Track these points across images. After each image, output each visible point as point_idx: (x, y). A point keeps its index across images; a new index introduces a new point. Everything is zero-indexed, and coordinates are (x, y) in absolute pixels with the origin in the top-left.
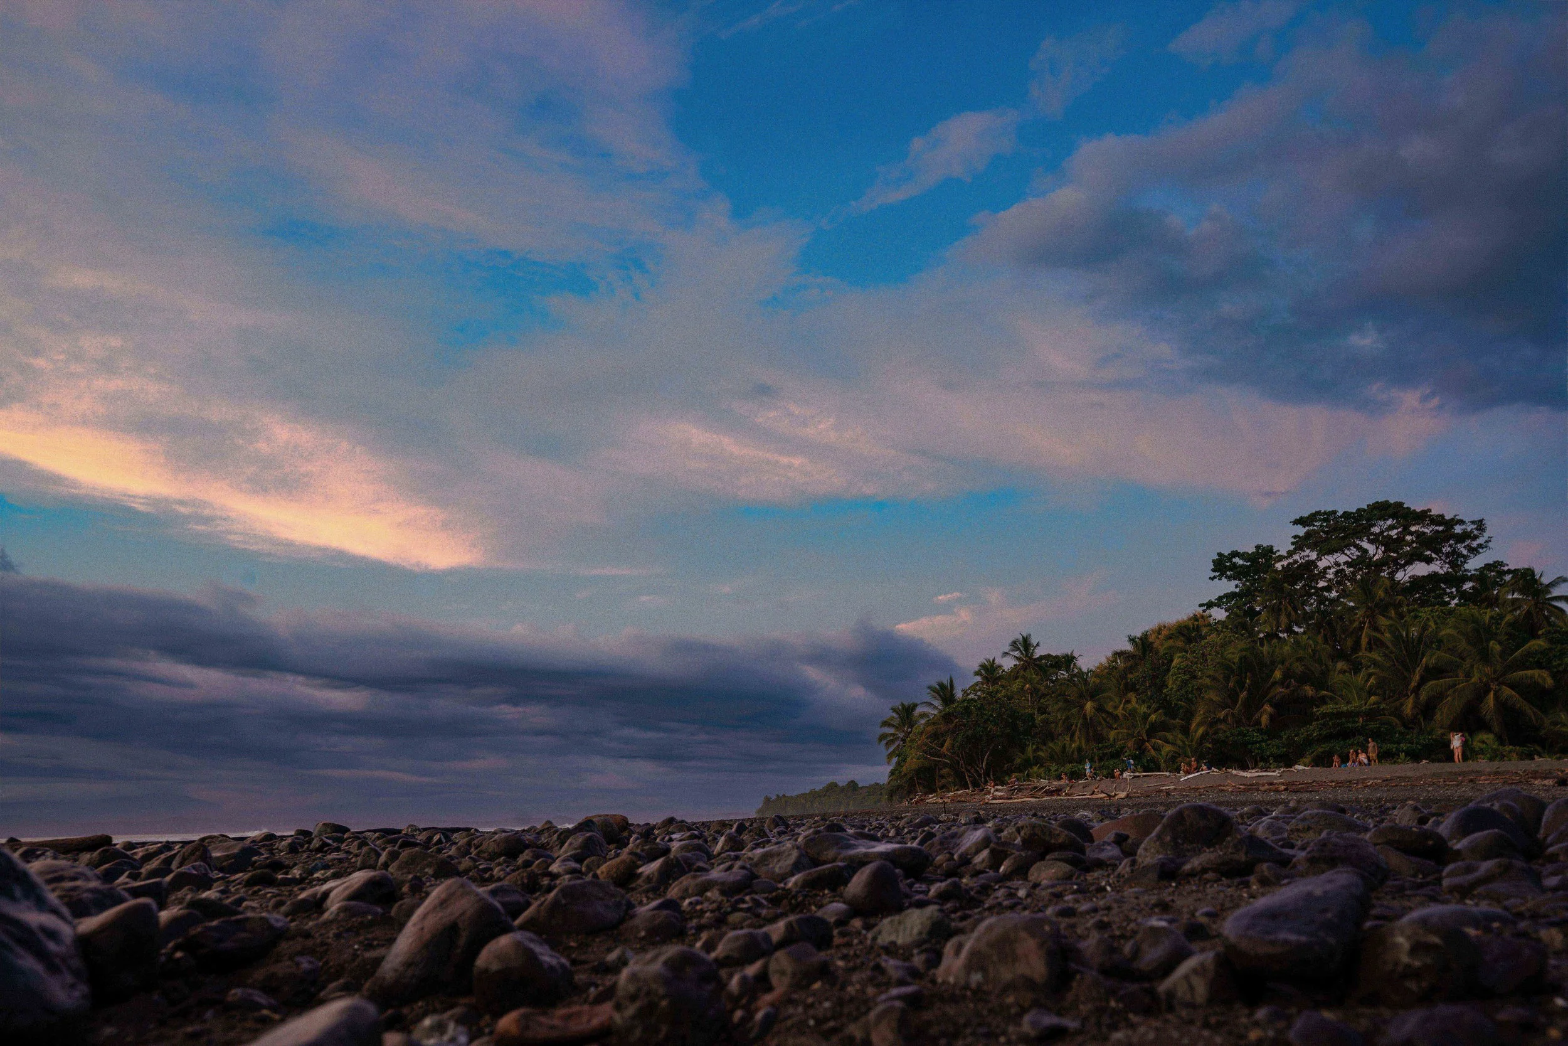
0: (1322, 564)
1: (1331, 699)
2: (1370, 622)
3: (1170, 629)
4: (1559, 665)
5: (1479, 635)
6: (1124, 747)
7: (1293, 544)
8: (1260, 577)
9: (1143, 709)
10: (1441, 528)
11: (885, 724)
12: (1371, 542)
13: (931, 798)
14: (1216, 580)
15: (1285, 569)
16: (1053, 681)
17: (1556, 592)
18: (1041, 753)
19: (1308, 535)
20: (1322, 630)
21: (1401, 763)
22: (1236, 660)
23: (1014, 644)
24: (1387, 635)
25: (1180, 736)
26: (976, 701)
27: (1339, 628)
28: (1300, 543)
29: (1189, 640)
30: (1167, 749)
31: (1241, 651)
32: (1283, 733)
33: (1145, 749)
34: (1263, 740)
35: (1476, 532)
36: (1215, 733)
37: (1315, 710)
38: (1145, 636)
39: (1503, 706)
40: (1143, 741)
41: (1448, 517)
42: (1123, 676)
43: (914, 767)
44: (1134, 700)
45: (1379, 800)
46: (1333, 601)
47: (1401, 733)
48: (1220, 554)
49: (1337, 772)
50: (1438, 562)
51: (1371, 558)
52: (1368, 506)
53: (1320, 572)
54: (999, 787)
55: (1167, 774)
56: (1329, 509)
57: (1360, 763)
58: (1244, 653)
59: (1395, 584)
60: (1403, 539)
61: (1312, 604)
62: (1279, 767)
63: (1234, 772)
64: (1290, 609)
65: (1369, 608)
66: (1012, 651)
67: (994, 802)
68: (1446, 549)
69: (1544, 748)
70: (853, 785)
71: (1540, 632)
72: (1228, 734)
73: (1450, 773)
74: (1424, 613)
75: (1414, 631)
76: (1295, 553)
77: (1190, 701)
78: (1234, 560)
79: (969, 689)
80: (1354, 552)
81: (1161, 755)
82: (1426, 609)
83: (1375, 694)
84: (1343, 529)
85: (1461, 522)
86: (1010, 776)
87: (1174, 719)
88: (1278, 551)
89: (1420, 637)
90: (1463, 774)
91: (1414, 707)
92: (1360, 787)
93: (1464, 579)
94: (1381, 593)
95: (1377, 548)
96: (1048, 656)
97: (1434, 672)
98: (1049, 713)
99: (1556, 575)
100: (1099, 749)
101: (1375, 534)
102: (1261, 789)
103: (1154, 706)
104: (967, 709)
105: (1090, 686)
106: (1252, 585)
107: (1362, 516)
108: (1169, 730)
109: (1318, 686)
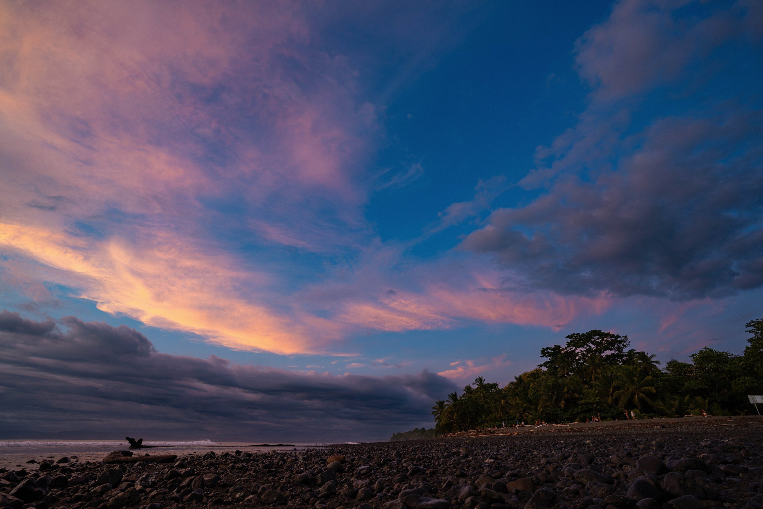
0: (577, 351)
1: (584, 398)
2: (594, 371)
3: (528, 374)
4: (657, 385)
5: (630, 375)
6: (515, 416)
7: (567, 344)
8: (557, 356)
9: (521, 402)
10: (614, 339)
11: (434, 408)
12: (592, 343)
13: (450, 435)
14: (543, 357)
15: (565, 353)
16: (490, 392)
17: (653, 360)
18: (487, 418)
19: (571, 341)
20: (579, 374)
21: (609, 420)
22: (551, 385)
23: (477, 380)
24: (600, 375)
25: (534, 412)
26: (464, 400)
27: (584, 373)
28: (569, 344)
29: (535, 378)
30: (530, 416)
31: (553, 382)
32: (569, 410)
34: (562, 413)
35: (625, 340)
36: (546, 411)
37: (579, 402)
38: (520, 377)
39: (641, 400)
40: (522, 414)
41: (615, 335)
42: (514, 391)
43: (444, 423)
44: (518, 399)
45: (603, 434)
46: (582, 364)
47: (608, 410)
48: (543, 348)
49: (588, 424)
50: (614, 350)
51: (592, 349)
52: (590, 331)
53: (576, 354)
54: (473, 431)
55: (531, 426)
56: (577, 333)
57: (596, 421)
58: (554, 382)
59: (601, 358)
60: (602, 343)
62: (568, 423)
63: (553, 425)
64: (568, 367)
65: (594, 366)
66: (476, 382)
67: (472, 436)
68: (616, 346)
69: (655, 414)
70: (423, 429)
71: (649, 374)
73: (626, 424)
74: (612, 367)
75: (609, 374)
76: (568, 348)
77: (537, 399)
78: (548, 350)
79: (462, 396)
80: (587, 347)
81: (528, 419)
82: (612, 366)
83: (598, 396)
84: (582, 339)
85: (620, 337)
86: (477, 427)
88: (562, 347)
89: (611, 376)
90: (631, 424)
91: (612, 400)
92: (596, 429)
93: (623, 356)
94: (597, 361)
95: (594, 346)
96: (488, 384)
97: (617, 388)
98: (489, 404)
99: (653, 354)
100: (507, 417)
101: (593, 341)
102: (563, 431)
103: (525, 401)
104: (461, 403)
105: (503, 395)
106: (555, 358)
107: (588, 335)
108: (530, 410)
109: (579, 393)
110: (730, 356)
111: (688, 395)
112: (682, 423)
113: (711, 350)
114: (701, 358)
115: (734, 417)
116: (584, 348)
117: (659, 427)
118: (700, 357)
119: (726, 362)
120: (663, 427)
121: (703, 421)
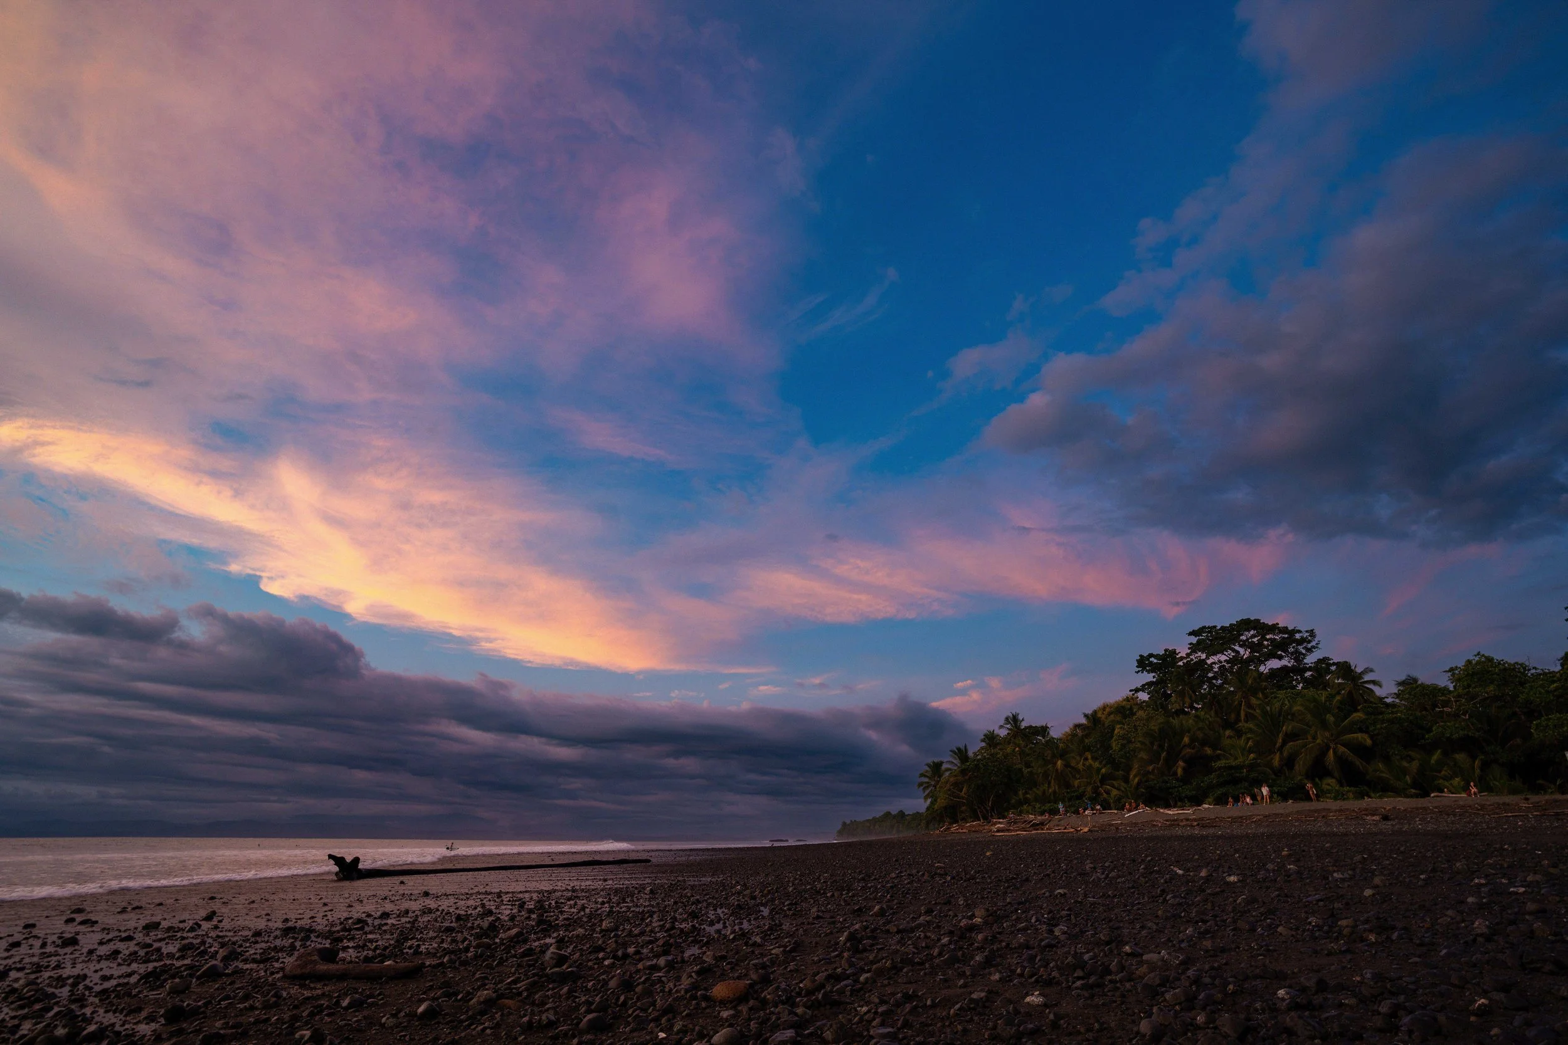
0: (1209, 662)
1: (1224, 756)
2: (1245, 702)
3: (1111, 707)
4: (1374, 730)
5: (1319, 710)
6: (1085, 792)
7: (1189, 648)
8: (1168, 671)
9: (1096, 765)
10: (1286, 636)
11: (922, 775)
12: (1241, 646)
13: (954, 828)
14: (1140, 673)
15: (1186, 665)
16: (1033, 743)
17: (1367, 678)
18: (1028, 796)
19: (1199, 642)
20: (1213, 707)
22: (1157, 730)
23: (1007, 719)
24: (1258, 711)
25: (1123, 784)
26: (983, 760)
27: (1224, 706)
28: (1194, 648)
29: (1125, 717)
30: (1115, 792)
31: (1160, 723)
32: (1193, 781)
34: (1179, 786)
35: (1310, 638)
36: (1146, 781)
37: (1213, 764)
38: (1095, 712)
39: (1341, 760)
40: (1098, 787)
41: (1289, 629)
42: (1081, 741)
43: (942, 805)
44: (1089, 757)
45: (1263, 835)
46: (1220, 687)
48: (1141, 656)
49: (1231, 810)
50: (1286, 659)
51: (1242, 657)
52: (1237, 622)
53: (1209, 667)
54: (1001, 820)
55: (1116, 811)
56: (1211, 625)
58: (1162, 725)
59: (1260, 674)
60: (1263, 644)
62: (1191, 806)
63: (1161, 810)
64: (1191, 692)
65: (1244, 692)
66: (1006, 724)
67: (998, 833)
68: (1291, 650)
69: (1370, 789)
70: (902, 814)
71: (1359, 708)
72: (1155, 782)
74: (1281, 694)
75: (1276, 708)
76: (1191, 655)
77: (1128, 758)
78: (1151, 659)
79: (978, 751)
80: (1231, 654)
82: (1282, 691)
83: (1252, 753)
84: (1222, 638)
85: (1299, 632)
86: (1008, 813)
87: (1118, 771)
88: (1179, 653)
89: (1280, 713)
90: (1316, 811)
91: (1281, 759)
92: (1248, 821)
93: (1305, 670)
94: (1251, 681)
95: (1246, 650)
96: (1031, 727)
97: (1291, 737)
98: (1033, 767)
99: (1365, 666)
100: (1068, 793)
101: (1244, 641)
102: (1181, 824)
103: (1104, 762)
104: (977, 766)
105: (1059, 749)
106: (1164, 676)
107: (1233, 629)
108: (1115, 779)
109: (1215, 747)
110: (1529, 670)
111: (1439, 751)
112: (1425, 809)
113: (1490, 660)
114: (1468, 675)
115: (1534, 798)
116: (1225, 654)
117: (1377, 818)
118: (1466, 673)
119: (1522, 684)
120: (1386, 818)
121: (1470, 806)
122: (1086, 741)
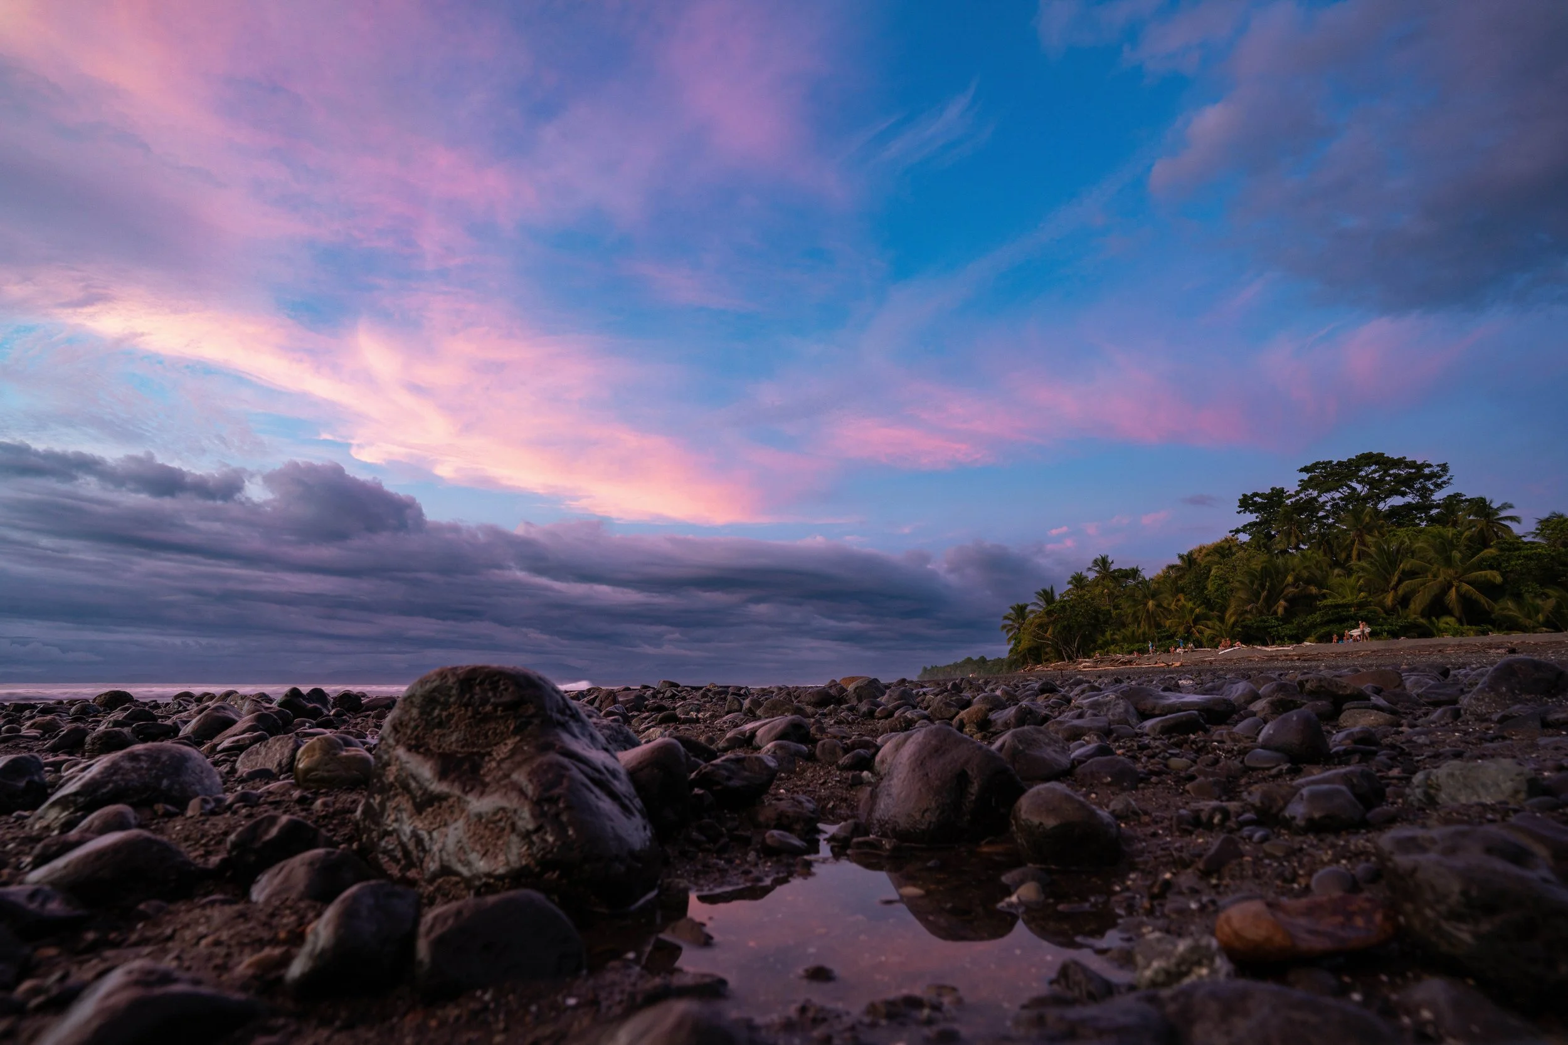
0: (1321, 500)
1: (1330, 595)
2: (1359, 540)
3: (1208, 549)
4: (1507, 567)
5: (1444, 548)
7: (1299, 486)
8: (1274, 510)
9: (1190, 605)
10: (1413, 471)
11: (1006, 618)
12: (1359, 482)
13: (1039, 667)
14: (1242, 513)
15: (1295, 504)
16: (1124, 587)
17: (1503, 514)
18: (1116, 636)
19: (1311, 479)
20: (1322, 547)
21: (1387, 639)
22: (1259, 570)
23: (1096, 562)
24: (1373, 549)
25: (1218, 623)
26: (1068, 601)
27: (1335, 544)
28: (1305, 486)
29: (1223, 556)
30: (1208, 632)
31: (1264, 562)
32: (1294, 620)
33: (1192, 632)
34: (1279, 625)
36: (1243, 621)
37: (1318, 603)
38: (1191, 554)
39: (1464, 598)
40: (1191, 627)
41: (1418, 463)
42: (1175, 581)
43: (1026, 647)
44: (1183, 599)
46: (1330, 526)
47: (1384, 619)
48: (1244, 496)
50: (1411, 495)
51: (1359, 494)
52: (1356, 456)
53: (1320, 505)
54: (1088, 660)
55: (1209, 649)
56: (1327, 460)
58: (1264, 564)
59: (1377, 512)
60: (1384, 480)
61: (1314, 528)
62: (1292, 644)
63: (1259, 647)
64: (1298, 532)
65: (1359, 530)
66: (1094, 566)
67: (1086, 669)
68: (1417, 486)
69: (1494, 627)
70: (983, 659)
71: (1492, 544)
72: (1253, 621)
73: (1423, 645)
74: (1401, 532)
75: (1394, 546)
76: (1301, 492)
77: (1224, 598)
78: (1255, 499)
79: (1065, 593)
80: (1347, 491)
82: (1402, 529)
83: (1362, 591)
84: (1337, 474)
85: (1430, 466)
86: (1094, 652)
87: (1213, 611)
88: (1288, 491)
89: (1398, 551)
90: (1435, 646)
91: (1394, 599)
92: (1354, 656)
93: (1432, 507)
94: (1367, 519)
95: (1364, 486)
96: (1120, 570)
97: (1409, 575)
98: (1122, 609)
99: (1503, 502)
100: (1159, 633)
101: (1361, 477)
102: (1280, 658)
103: (1198, 602)
104: (1063, 607)
105: (1152, 590)
106: (1269, 516)
107: (1351, 464)
108: (1209, 619)
109: (1320, 586)
112: (1560, 643)
116: (1340, 492)
117: (1502, 651)
120: (1512, 651)
122: (1180, 582)
